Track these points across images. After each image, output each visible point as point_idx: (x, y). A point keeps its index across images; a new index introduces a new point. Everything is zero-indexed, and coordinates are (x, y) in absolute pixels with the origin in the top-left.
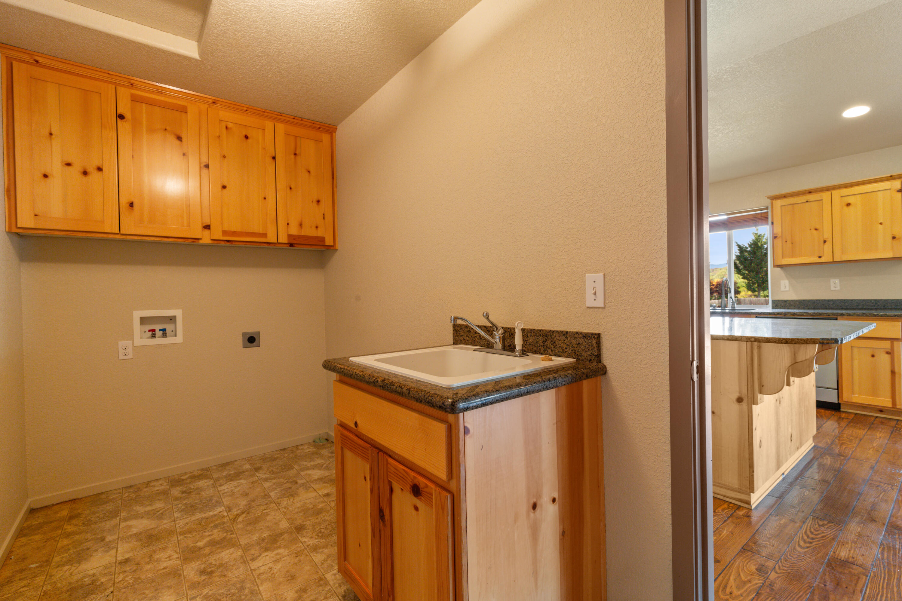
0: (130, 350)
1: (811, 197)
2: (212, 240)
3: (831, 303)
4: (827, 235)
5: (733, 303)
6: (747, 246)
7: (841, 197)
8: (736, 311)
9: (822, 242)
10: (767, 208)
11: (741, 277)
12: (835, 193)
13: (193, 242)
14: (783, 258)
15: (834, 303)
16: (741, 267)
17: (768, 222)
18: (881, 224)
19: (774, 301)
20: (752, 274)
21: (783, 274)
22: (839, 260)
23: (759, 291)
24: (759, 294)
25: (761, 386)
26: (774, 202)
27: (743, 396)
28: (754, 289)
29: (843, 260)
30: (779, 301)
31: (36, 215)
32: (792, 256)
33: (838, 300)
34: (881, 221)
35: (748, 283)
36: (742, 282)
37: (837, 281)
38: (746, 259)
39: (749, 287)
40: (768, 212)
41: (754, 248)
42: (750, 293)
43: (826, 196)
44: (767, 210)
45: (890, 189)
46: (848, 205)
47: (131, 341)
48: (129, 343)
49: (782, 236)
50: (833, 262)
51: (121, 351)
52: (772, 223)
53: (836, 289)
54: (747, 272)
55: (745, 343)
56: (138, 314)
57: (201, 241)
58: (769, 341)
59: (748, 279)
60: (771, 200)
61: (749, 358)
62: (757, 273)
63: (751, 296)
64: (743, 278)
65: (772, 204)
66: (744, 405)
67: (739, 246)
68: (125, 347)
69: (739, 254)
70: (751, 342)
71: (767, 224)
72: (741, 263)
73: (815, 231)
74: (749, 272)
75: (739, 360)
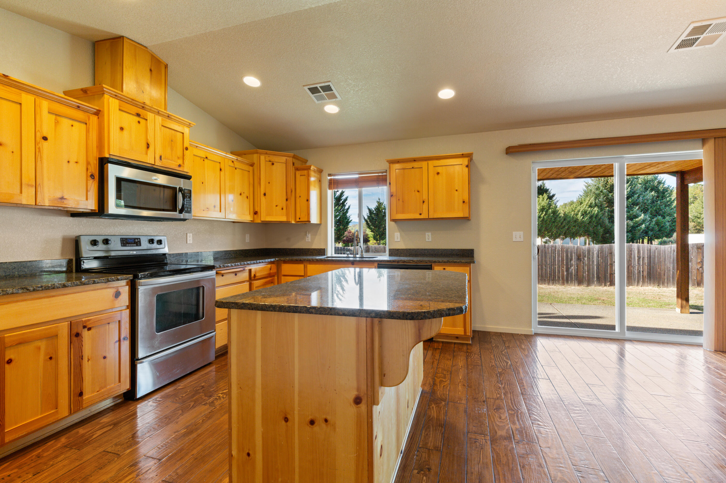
1: (416, 164)
3: (426, 252)
4: (425, 197)
5: (362, 252)
6: (374, 210)
7: (434, 167)
8: (364, 259)
9: (422, 202)
10: (386, 172)
11: (370, 231)
12: (430, 162)
14: (397, 213)
15: (428, 252)
16: (370, 224)
17: (387, 183)
18: (457, 190)
19: (390, 250)
20: (377, 229)
21: (396, 228)
22: (432, 217)
23: (380, 241)
24: (380, 242)
25: (383, 375)
26: (391, 165)
27: (362, 395)
28: (377, 239)
29: (435, 217)
30: (393, 249)
32: (403, 212)
33: (430, 249)
34: (457, 189)
35: (374, 234)
36: (370, 233)
37: (430, 234)
38: (373, 219)
39: (375, 238)
40: (387, 175)
41: (377, 211)
42: (375, 241)
43: (424, 164)
44: (386, 173)
45: (462, 164)
46: (438, 173)
49: (396, 195)
50: (429, 219)
52: (390, 184)
53: (429, 240)
54: (373, 228)
55: (365, 318)
58: (392, 316)
59: (374, 232)
60: (389, 163)
61: (369, 340)
62: (379, 229)
63: (375, 243)
64: (372, 231)
65: (390, 167)
66: (363, 407)
67: (369, 209)
69: (369, 215)
70: (371, 317)
71: (386, 185)
72: (370, 221)
73: (417, 193)
74: (375, 227)
75: (358, 343)
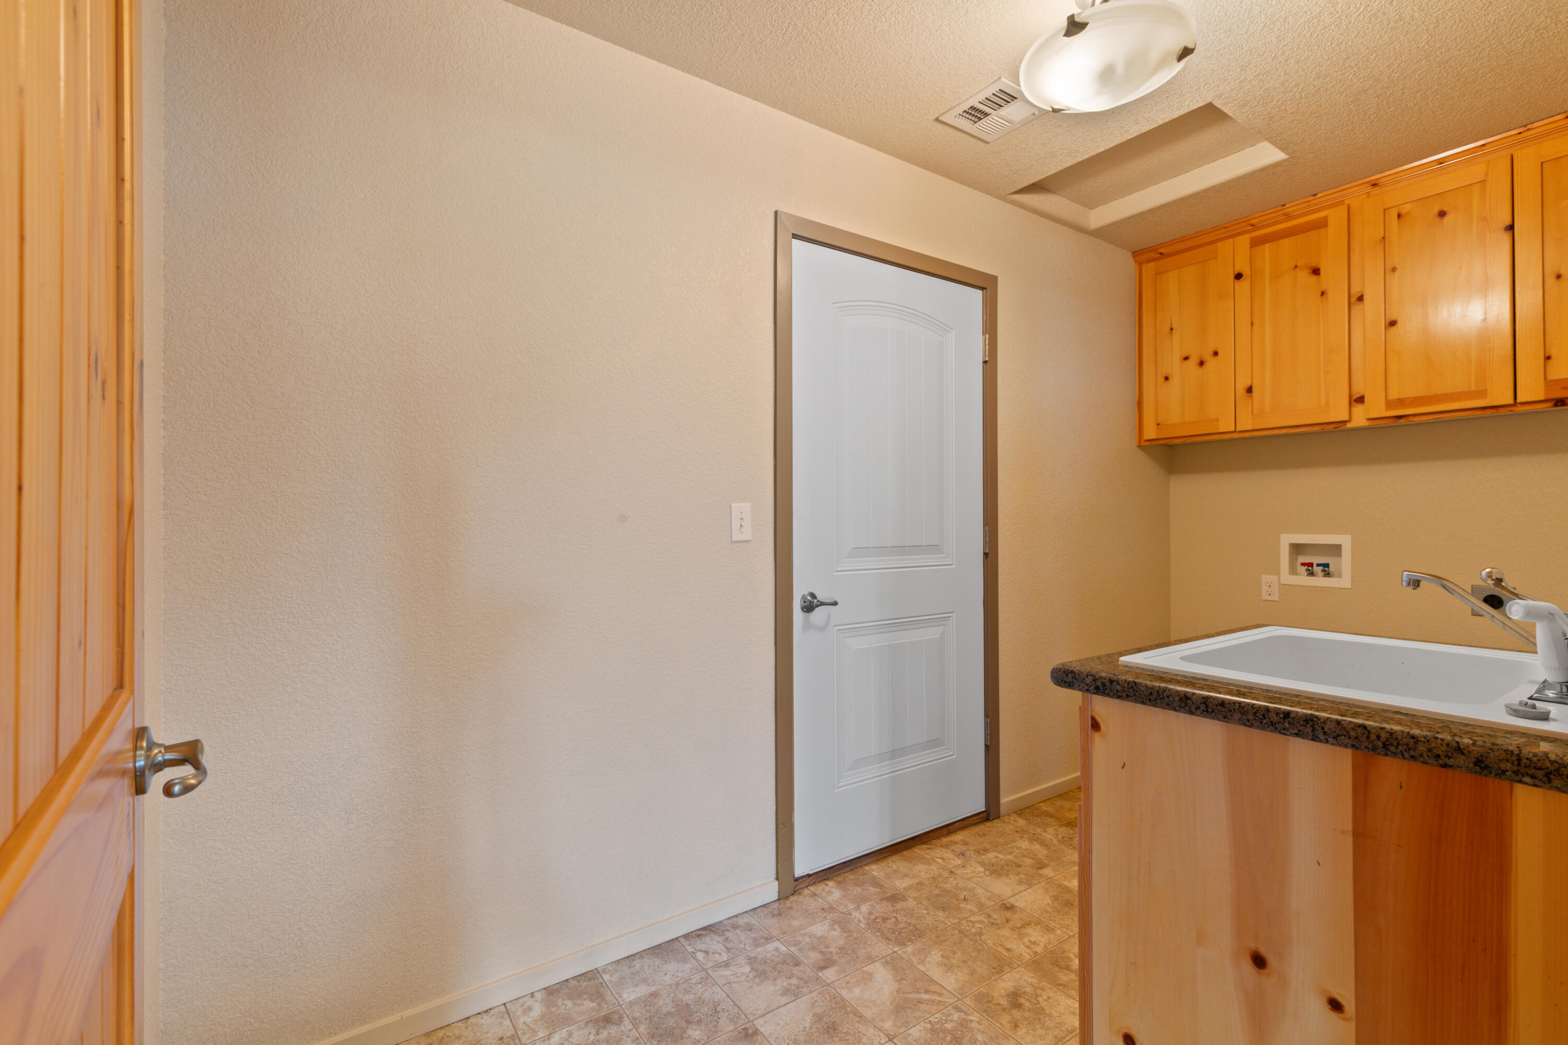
0: (1275, 589)
2: (1369, 419)
13: (1335, 428)
31: (1158, 424)
47: (1277, 577)
48: (1273, 578)
51: (1265, 588)
56: (1287, 540)
57: (1349, 425)
68: (1270, 584)
